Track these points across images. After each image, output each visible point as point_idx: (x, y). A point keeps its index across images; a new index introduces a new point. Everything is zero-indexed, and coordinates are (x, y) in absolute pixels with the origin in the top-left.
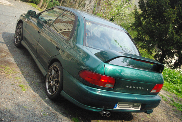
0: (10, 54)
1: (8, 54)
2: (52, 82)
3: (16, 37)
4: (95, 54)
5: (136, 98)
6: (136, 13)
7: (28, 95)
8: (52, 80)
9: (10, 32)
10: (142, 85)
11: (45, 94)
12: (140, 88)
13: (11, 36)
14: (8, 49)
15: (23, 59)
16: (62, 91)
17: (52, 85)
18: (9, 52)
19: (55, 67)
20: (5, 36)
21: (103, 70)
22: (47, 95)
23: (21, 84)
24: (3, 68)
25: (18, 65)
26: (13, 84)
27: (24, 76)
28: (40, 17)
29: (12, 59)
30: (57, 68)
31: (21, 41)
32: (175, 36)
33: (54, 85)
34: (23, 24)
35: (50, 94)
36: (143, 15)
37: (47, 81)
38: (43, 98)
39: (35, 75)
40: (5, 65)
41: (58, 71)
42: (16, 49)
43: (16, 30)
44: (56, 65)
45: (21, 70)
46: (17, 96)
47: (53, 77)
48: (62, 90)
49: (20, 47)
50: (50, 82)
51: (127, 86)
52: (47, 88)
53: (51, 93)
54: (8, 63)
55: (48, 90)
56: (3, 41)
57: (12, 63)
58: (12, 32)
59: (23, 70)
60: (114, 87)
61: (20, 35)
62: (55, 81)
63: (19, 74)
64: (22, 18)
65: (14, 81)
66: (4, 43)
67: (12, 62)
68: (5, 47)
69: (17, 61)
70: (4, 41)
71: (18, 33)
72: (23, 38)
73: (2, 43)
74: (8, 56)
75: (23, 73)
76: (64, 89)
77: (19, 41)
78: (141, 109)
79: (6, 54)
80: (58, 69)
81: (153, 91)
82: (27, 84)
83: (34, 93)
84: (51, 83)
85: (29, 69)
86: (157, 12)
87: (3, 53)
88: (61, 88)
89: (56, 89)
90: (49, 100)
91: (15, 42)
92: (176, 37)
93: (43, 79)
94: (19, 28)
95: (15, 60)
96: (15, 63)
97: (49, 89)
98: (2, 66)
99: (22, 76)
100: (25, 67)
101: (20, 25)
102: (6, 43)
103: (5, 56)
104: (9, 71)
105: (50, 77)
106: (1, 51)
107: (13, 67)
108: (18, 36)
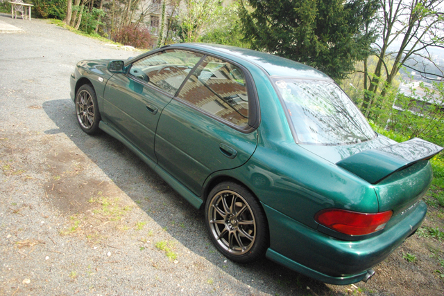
0: (86, 157)
1: (82, 160)
3: (81, 114)
4: (338, 164)
6: (243, 13)
7: (188, 268)
8: (226, 222)
13: (63, 108)
14: (75, 145)
15: (120, 163)
16: (269, 249)
17: (230, 232)
18: (82, 154)
19: (231, 194)
20: (54, 110)
21: (374, 203)
23: (158, 240)
24: (96, 204)
25: (120, 184)
26: (142, 249)
27: (148, 213)
29: (95, 172)
30: (235, 196)
31: (97, 123)
33: (238, 233)
34: (92, 86)
35: (230, 251)
36: (256, 15)
37: (211, 221)
40: (95, 194)
42: (91, 140)
44: (229, 189)
45: (133, 197)
46: (173, 283)
47: (230, 215)
50: (222, 226)
51: (403, 213)
52: (216, 236)
53: (231, 248)
54: (94, 183)
55: (219, 241)
56: (55, 127)
57: (105, 184)
59: (136, 197)
60: (385, 225)
61: (91, 110)
62: (239, 224)
63: (136, 211)
64: (81, 73)
65: (139, 238)
66: (60, 131)
67: (102, 179)
68: (65, 142)
69: (111, 176)
70: (57, 125)
71: (85, 105)
72: (99, 117)
73: (53, 132)
74: (88, 167)
75: (139, 203)
77: (92, 122)
79: (80, 161)
82: (167, 233)
83: (197, 257)
85: (145, 188)
87: (71, 159)
88: (265, 243)
89: (246, 243)
90: (231, 264)
91: (82, 124)
93: (197, 216)
94: (82, 94)
95: (105, 170)
96: (109, 180)
97: (220, 238)
98: (92, 200)
99: (145, 214)
100: (133, 186)
101: (85, 89)
102: (62, 129)
103: (81, 168)
104: (112, 209)
105: (217, 213)
106: (66, 156)
107: (114, 195)
108: (85, 111)
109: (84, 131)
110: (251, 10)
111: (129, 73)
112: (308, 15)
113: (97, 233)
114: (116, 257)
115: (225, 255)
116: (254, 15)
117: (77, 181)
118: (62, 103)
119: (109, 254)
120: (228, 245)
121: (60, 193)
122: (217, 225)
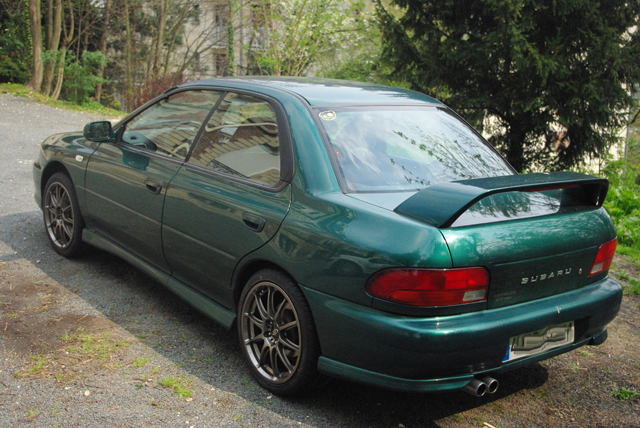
0: (62, 289)
1: (55, 291)
2: (267, 342)
3: (53, 225)
4: (396, 211)
5: (558, 309)
6: (385, 20)
7: (206, 405)
8: (267, 335)
9: (11, 213)
10: (562, 264)
11: (254, 386)
12: (560, 272)
13: (23, 225)
14: (43, 274)
15: (114, 291)
16: (321, 357)
17: (271, 348)
18: (54, 284)
19: (265, 288)
20: (6, 231)
21: (443, 253)
22: (262, 386)
23: (166, 378)
24: (73, 342)
25: (115, 318)
26: (139, 387)
27: (155, 348)
29: (79, 305)
30: (272, 288)
31: (79, 233)
32: (540, 60)
33: (280, 345)
34: (67, 174)
35: (275, 379)
36: (410, 22)
37: (247, 340)
38: (258, 400)
39: (183, 332)
40: (73, 330)
41: (283, 297)
42: (70, 265)
43: (44, 200)
44: (263, 280)
45: (132, 331)
46: (178, 421)
47: (268, 322)
48: (321, 354)
49: (80, 252)
50: (261, 343)
51: (525, 280)
52: (256, 363)
53: (277, 376)
54: (74, 320)
55: (260, 370)
56: (10, 251)
57: (89, 318)
58: (16, 212)
59: (138, 331)
60: (487, 297)
61: (68, 214)
62: (282, 332)
63: (136, 346)
64: (49, 156)
65: (137, 376)
66: (19, 257)
67: (86, 313)
68: (30, 270)
69: (101, 307)
70: (14, 248)
71: (59, 208)
72: (82, 223)
73: (7, 258)
74: (64, 299)
75: (142, 338)
76: (323, 348)
77: (70, 232)
78: (577, 337)
79: (52, 293)
80: (278, 292)
81: (596, 269)
82: (181, 371)
83: (223, 394)
84: (264, 346)
85: (154, 320)
87: (37, 291)
88: (315, 349)
89: (293, 360)
90: (278, 400)
91: (57, 243)
92: (544, 65)
93: (226, 342)
94: (53, 189)
95: (90, 301)
96: (97, 313)
97: (261, 365)
98: (67, 337)
99: (150, 350)
100: (137, 319)
101: (57, 181)
102: (22, 254)
103: (53, 301)
104: (98, 347)
105: (255, 326)
106: (30, 289)
107: (101, 330)
108: (58, 218)
109: (59, 253)
110: (398, 13)
111: (122, 140)
113: (71, 373)
114: (99, 397)
115: (265, 388)
116: (407, 22)
117: (44, 317)
118: (23, 218)
119: (87, 393)
120: (271, 371)
121: (16, 333)
122: (255, 346)
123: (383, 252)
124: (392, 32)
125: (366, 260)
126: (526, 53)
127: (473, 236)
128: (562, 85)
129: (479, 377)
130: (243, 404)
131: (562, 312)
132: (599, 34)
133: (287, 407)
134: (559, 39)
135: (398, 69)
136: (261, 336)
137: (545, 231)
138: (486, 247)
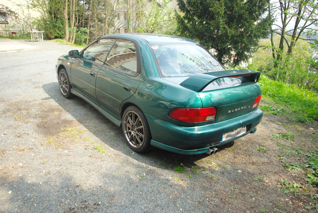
0: (63, 110)
1: (61, 111)
2: (133, 133)
3: (62, 87)
4: (181, 85)
5: (241, 122)
6: (178, 17)
7: (110, 157)
8: (132, 130)
9: (51, 82)
10: (243, 105)
11: (128, 149)
12: (242, 108)
13: (54, 86)
14: (58, 104)
15: (82, 111)
17: (134, 135)
18: (61, 108)
19: (132, 113)
20: (48, 88)
21: (199, 102)
22: (131, 148)
23: (96, 145)
24: (64, 131)
25: (80, 121)
26: (86, 149)
27: (93, 133)
28: (84, 55)
29: (68, 116)
30: (134, 113)
31: (70, 90)
32: (229, 30)
33: (137, 135)
34: (65, 69)
35: (135, 146)
36: (186, 17)
37: (125, 132)
38: (129, 154)
39: (104, 127)
40: (65, 126)
41: (138, 117)
42: (68, 101)
43: (59, 79)
44: (130, 110)
45: (86, 126)
46: (99, 163)
47: (133, 125)
48: (152, 139)
49: (71, 97)
50: (130, 133)
51: (229, 111)
52: (129, 140)
53: (136, 145)
54: (67, 122)
55: (130, 143)
56: (47, 96)
57: (71, 121)
59: (88, 126)
60: (215, 118)
61: (66, 83)
62: (138, 130)
63: (87, 132)
64: (60, 62)
65: (85, 145)
66: (50, 98)
67: (70, 119)
68: (53, 103)
69: (76, 117)
70: (49, 95)
71: (63, 81)
72: (71, 86)
73: (46, 99)
74: (63, 114)
76: (152, 137)
77: (67, 91)
78: (247, 131)
79: (59, 112)
80: (136, 115)
81: (255, 106)
82: (102, 142)
83: (116, 152)
85: (95, 122)
86: (201, 10)
87: (55, 111)
88: (150, 137)
89: (141, 139)
90: (136, 154)
91: (63, 93)
92: (230, 32)
93: (119, 131)
94: (61, 75)
95: (73, 115)
96: (74, 119)
97: (131, 141)
98: (62, 129)
99: (92, 134)
100: (88, 121)
101: (62, 71)
102: (52, 97)
103: (60, 115)
104: (73, 133)
106: (52, 110)
107: (75, 126)
108: (63, 85)
109: (64, 97)
110: (182, 14)
111: (83, 57)
112: (219, 12)
113: (62, 143)
114: (71, 153)
115: (132, 149)
116: (185, 18)
117: (56, 121)
118: (54, 84)
119: (66, 152)
120: (134, 143)
121: (45, 127)
122: (129, 134)
123: (176, 101)
124: (180, 21)
125: (169, 103)
126: (224, 28)
127: (210, 95)
128: (236, 39)
129: (211, 148)
130: (124, 156)
131: (243, 123)
132: (248, 22)
133: (140, 157)
134: (235, 23)
135: (182, 33)
136: (130, 131)
137: (235, 92)
138: (214, 99)
